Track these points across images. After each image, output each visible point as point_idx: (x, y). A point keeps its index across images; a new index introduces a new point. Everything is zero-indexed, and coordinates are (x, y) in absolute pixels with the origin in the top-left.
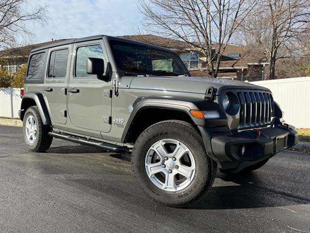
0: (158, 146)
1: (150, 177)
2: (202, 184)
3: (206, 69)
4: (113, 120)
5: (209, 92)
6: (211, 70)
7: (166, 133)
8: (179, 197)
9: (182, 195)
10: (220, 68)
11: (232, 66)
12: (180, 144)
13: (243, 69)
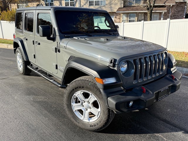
0: (79, 94)
1: (74, 111)
2: (104, 121)
3: (146, 5)
4: (58, 67)
5: (111, 62)
6: (149, 6)
7: (83, 87)
8: (91, 126)
9: (92, 125)
10: (155, 5)
11: (164, 3)
12: (91, 95)
13: (171, 5)
